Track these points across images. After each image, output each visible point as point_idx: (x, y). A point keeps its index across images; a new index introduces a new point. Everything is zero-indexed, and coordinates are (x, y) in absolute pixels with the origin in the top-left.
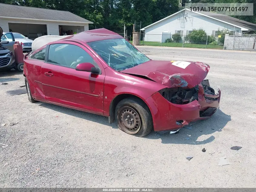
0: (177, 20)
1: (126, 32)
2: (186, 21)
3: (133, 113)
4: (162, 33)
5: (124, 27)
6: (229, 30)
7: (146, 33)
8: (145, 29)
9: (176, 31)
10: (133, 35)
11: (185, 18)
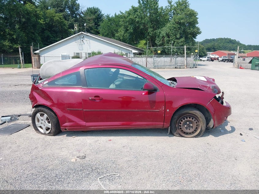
0: (74, 42)
1: (22, 55)
2: (83, 44)
3: (193, 119)
4: (62, 55)
5: (19, 49)
6: (123, 52)
7: (42, 56)
8: (40, 51)
9: (74, 53)
10: (33, 57)
11: (82, 41)
